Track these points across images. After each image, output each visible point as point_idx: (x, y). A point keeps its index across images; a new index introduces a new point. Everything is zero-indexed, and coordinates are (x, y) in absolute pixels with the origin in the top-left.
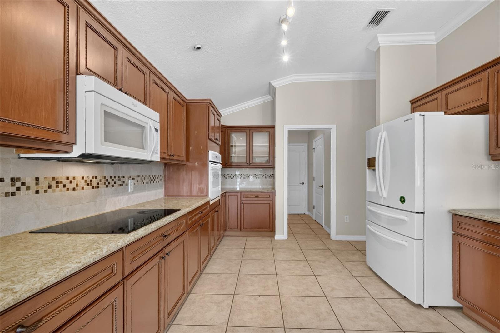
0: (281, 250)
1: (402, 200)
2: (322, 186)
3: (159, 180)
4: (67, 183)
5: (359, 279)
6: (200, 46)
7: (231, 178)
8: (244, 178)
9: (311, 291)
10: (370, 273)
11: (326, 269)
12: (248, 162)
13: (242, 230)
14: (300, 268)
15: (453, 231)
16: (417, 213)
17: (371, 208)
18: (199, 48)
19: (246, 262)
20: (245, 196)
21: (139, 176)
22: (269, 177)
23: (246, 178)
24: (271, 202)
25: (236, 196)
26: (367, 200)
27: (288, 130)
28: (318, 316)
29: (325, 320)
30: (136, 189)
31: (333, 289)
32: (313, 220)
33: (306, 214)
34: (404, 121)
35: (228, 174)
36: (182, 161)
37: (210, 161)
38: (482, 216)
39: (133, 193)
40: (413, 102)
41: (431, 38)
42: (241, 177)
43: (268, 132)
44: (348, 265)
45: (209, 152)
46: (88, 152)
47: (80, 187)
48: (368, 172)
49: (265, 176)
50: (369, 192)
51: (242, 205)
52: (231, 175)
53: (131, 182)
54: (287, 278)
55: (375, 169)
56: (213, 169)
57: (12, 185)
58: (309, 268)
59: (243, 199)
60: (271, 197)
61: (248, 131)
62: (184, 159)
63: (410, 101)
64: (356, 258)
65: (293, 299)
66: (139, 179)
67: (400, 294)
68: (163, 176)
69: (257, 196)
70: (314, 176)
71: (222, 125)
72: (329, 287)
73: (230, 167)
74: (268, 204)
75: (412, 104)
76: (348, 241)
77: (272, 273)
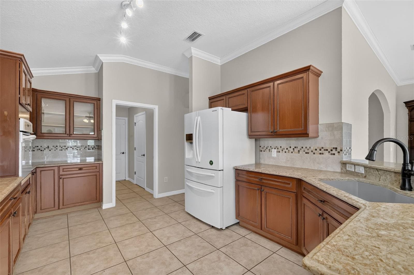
0: (112, 218)
1: (211, 163)
2: (144, 155)
5: (183, 223)
7: (41, 151)
8: (60, 150)
9: (152, 246)
10: (189, 216)
11: (158, 223)
12: (68, 132)
13: (60, 207)
14: (137, 229)
15: (236, 179)
16: (220, 170)
17: (189, 170)
19: (76, 241)
20: (64, 170)
22: (93, 148)
23: (63, 150)
24: (98, 173)
25: (53, 171)
26: (185, 164)
27: (116, 105)
28: (163, 263)
29: (170, 264)
31: (168, 238)
32: (134, 184)
33: (126, 180)
34: (212, 111)
37: (20, 131)
38: (249, 169)
40: (210, 99)
41: (218, 61)
42: (55, 149)
43: (93, 103)
44: (172, 215)
45: (20, 120)
48: (186, 144)
49: (88, 147)
50: (187, 158)
51: (61, 180)
52: (41, 147)
54: (127, 242)
55: (192, 142)
56: (24, 142)
58: (144, 227)
59: (61, 173)
60: (98, 167)
61: (68, 100)
63: (209, 98)
64: (177, 208)
65: (139, 260)
67: (209, 225)
69: (80, 169)
70: (135, 147)
71: (32, 88)
72: (165, 237)
73: (42, 137)
74: (95, 175)
75: (209, 99)
76: (167, 197)
77: (110, 243)
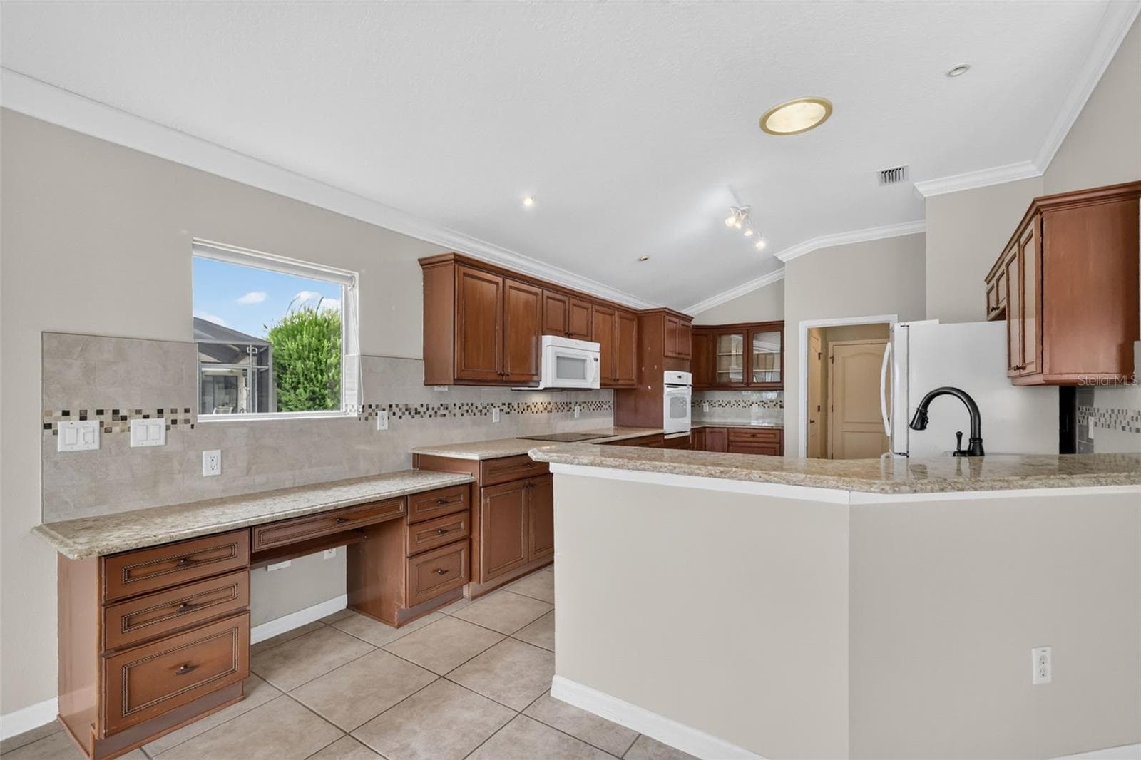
3: (607, 407)
4: (532, 406)
6: (646, 257)
7: (723, 406)
12: (745, 381)
18: (646, 259)
21: (585, 403)
27: (808, 328)
30: (582, 415)
35: (718, 399)
36: (632, 385)
37: (665, 384)
39: (578, 419)
42: (737, 405)
45: (664, 373)
46: (548, 386)
47: (539, 412)
52: (722, 401)
53: (577, 408)
56: (670, 394)
57: (509, 407)
61: (745, 331)
62: (635, 382)
66: (584, 405)
68: (612, 402)
69: (754, 434)
74: (772, 448)
